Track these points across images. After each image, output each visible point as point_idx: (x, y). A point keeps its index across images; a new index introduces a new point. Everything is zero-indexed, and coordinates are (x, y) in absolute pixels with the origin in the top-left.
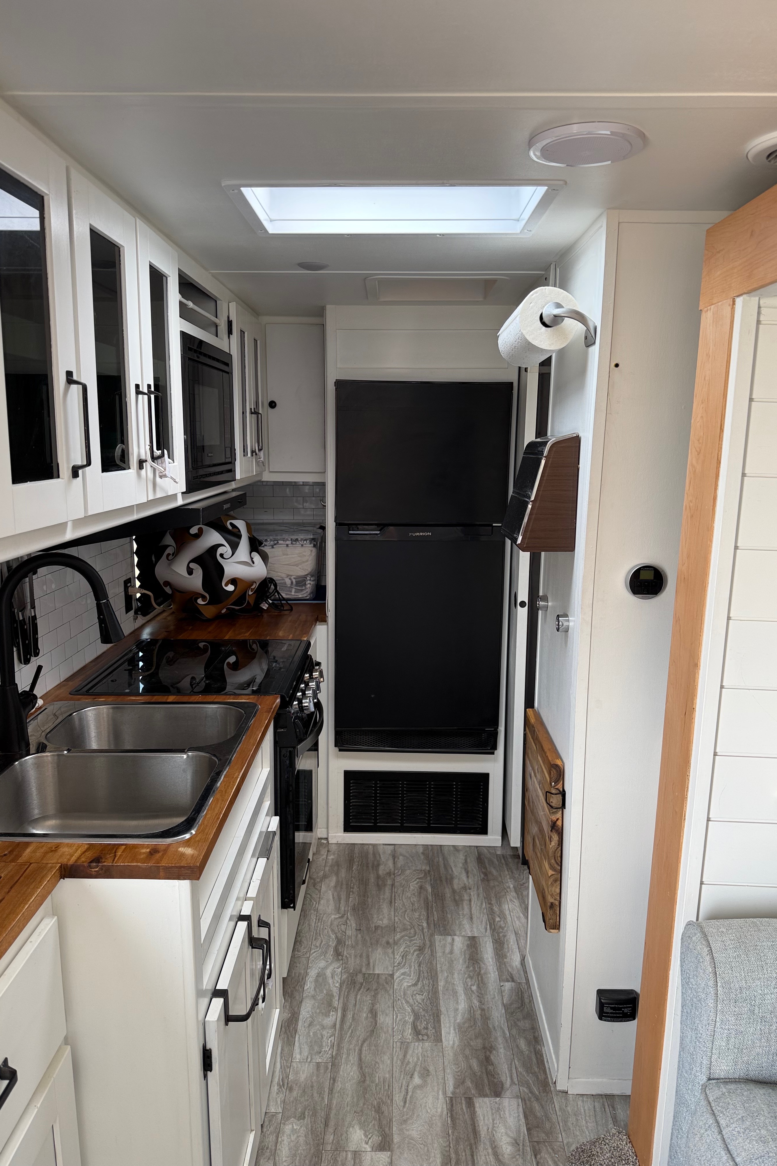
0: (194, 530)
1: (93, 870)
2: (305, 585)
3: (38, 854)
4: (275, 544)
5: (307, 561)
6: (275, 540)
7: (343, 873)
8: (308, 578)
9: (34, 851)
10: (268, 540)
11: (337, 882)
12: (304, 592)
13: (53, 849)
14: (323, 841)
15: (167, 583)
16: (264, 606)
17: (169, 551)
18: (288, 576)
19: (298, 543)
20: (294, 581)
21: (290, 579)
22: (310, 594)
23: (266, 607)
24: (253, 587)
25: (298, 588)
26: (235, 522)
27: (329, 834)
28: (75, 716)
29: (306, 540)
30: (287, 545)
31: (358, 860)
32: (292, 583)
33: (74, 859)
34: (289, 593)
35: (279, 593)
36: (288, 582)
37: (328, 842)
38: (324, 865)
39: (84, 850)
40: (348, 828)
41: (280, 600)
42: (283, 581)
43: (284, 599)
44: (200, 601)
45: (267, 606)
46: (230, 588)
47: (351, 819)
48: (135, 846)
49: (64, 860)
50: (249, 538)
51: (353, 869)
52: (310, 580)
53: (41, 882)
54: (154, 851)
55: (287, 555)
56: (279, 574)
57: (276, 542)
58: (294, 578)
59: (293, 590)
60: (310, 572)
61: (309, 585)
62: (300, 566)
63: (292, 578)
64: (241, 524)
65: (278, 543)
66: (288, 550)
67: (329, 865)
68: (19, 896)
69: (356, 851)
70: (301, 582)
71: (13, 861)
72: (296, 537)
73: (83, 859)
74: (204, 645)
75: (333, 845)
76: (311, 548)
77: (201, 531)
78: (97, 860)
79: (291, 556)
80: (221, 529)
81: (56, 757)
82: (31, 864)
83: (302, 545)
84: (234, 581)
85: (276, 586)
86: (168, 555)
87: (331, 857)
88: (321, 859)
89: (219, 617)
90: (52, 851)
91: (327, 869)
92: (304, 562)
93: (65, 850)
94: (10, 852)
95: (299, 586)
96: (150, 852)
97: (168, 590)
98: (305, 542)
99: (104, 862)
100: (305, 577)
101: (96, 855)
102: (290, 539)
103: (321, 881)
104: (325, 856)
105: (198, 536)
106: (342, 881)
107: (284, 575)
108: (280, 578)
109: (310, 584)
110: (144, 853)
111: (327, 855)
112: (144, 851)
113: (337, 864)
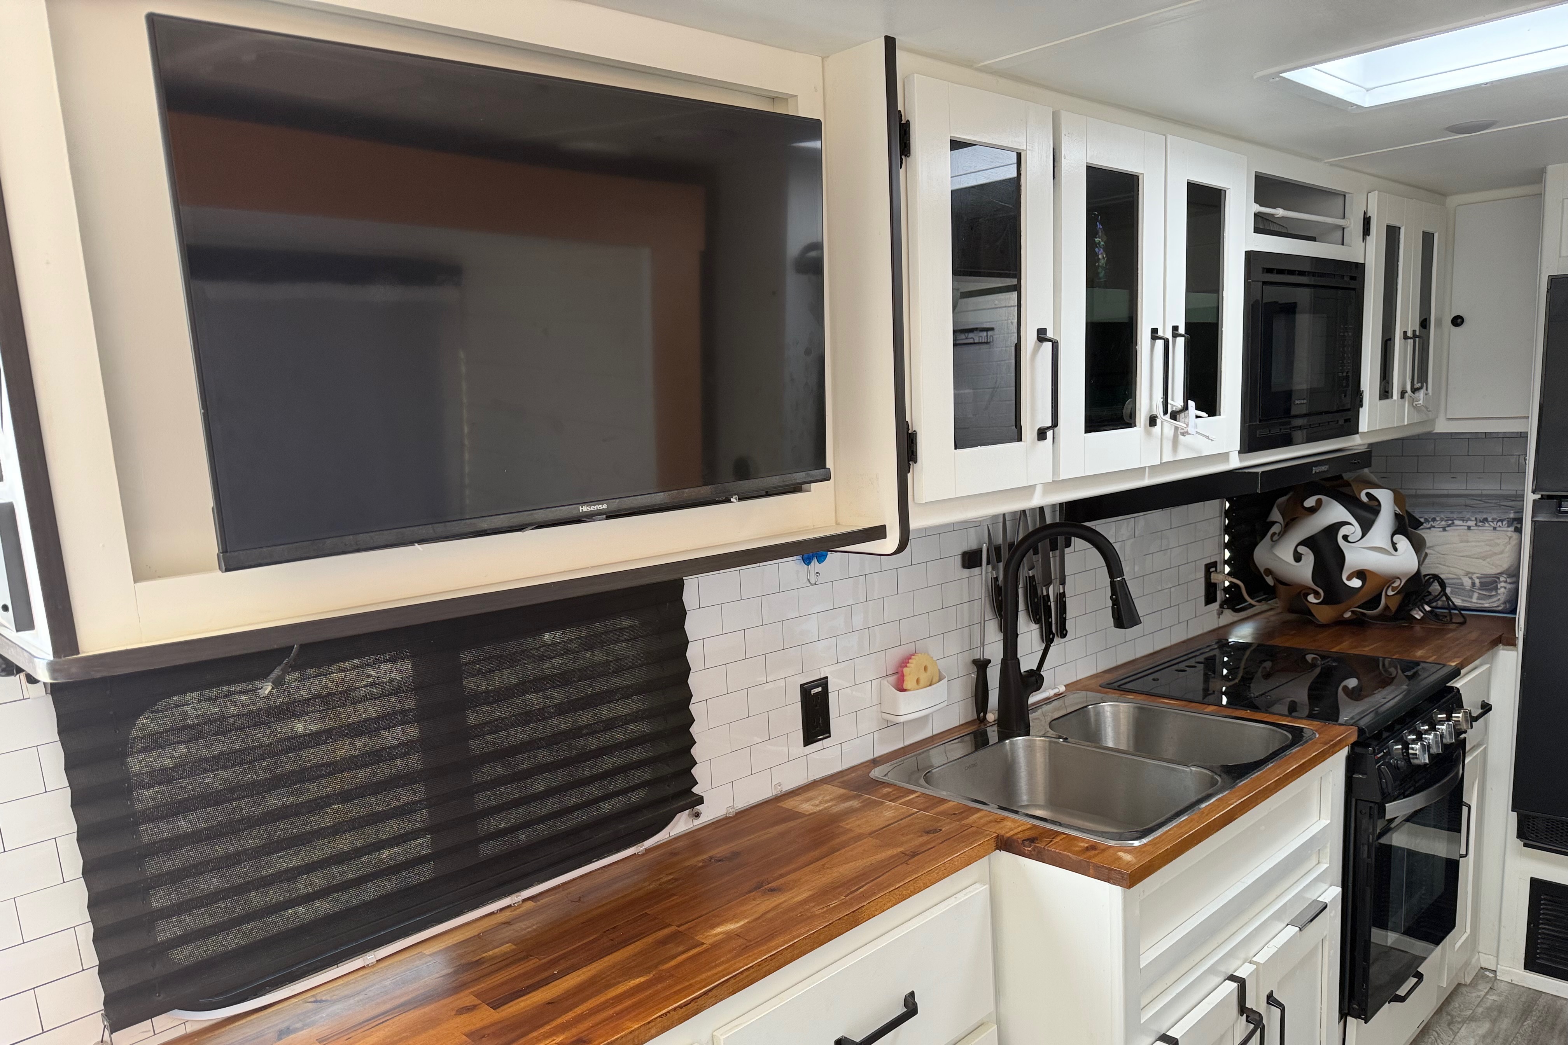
0: (1310, 502)
1: (1026, 848)
2: (1496, 589)
3: (983, 821)
4: (1449, 526)
5: (1502, 552)
6: (1448, 519)
7: (1505, 1023)
8: (1502, 579)
9: (980, 818)
10: (1438, 519)
11: (1490, 1032)
12: (1495, 599)
13: (998, 820)
14: (1487, 973)
15: (1269, 572)
16: (1417, 614)
17: (1275, 529)
18: (1467, 573)
19: (1487, 524)
20: (1477, 581)
21: (1471, 578)
22: (1505, 603)
23: (1420, 615)
24: (1395, 585)
25: (1484, 593)
26: (1375, 492)
27: (1499, 966)
28: (1091, 710)
29: (1502, 521)
30: (1469, 528)
31: (1538, 1015)
32: (1473, 584)
33: (1012, 833)
34: (1468, 599)
35: (1448, 598)
36: (1467, 582)
37: (1496, 976)
38: (1476, 1003)
39: (1025, 829)
40: (1531, 964)
41: (1449, 608)
42: (1458, 581)
43: (1456, 607)
44: (1311, 598)
45: (1422, 614)
46: (1356, 583)
47: (1538, 953)
48: (1076, 838)
49: (1003, 833)
50: (1397, 516)
51: (1525, 1023)
52: (1506, 582)
53: (971, 844)
54: (1093, 847)
55: (1468, 542)
56: (1452, 569)
57: (1450, 522)
58: (1478, 578)
59: (1476, 595)
60: (1507, 570)
61: (1502, 590)
62: (1488, 560)
63: (1474, 577)
64: (1384, 496)
65: (1453, 523)
66: (1469, 534)
67: (1484, 1006)
68: (948, 849)
69: (1542, 1001)
70: (1489, 584)
71: (959, 820)
72: (1485, 516)
73: (1019, 836)
74: (1314, 658)
75: (1503, 983)
76: (1509, 534)
77: (1319, 503)
78: (1032, 840)
79: (1474, 544)
80: (1350, 501)
81: (1047, 744)
82: (972, 827)
83: (1495, 528)
84: (1361, 574)
85: (1443, 584)
86: (1274, 534)
87: (1492, 997)
88: (1474, 995)
89: (1340, 622)
90: (996, 821)
91: (1480, 1010)
92: (1496, 554)
93: (1009, 824)
94: (959, 813)
95: (1486, 590)
96: (1087, 847)
97: (1270, 580)
98: (1500, 523)
99: (1038, 843)
100: (1497, 576)
101: (1034, 836)
102: (1473, 519)
103: (1463, 1022)
104: (1483, 993)
105: (1313, 510)
106: (1499, 1033)
107: (1461, 572)
108: (1455, 577)
109: (1505, 588)
110: (1081, 847)
111: (1488, 992)
112: (1082, 844)
113: (1499, 1010)
